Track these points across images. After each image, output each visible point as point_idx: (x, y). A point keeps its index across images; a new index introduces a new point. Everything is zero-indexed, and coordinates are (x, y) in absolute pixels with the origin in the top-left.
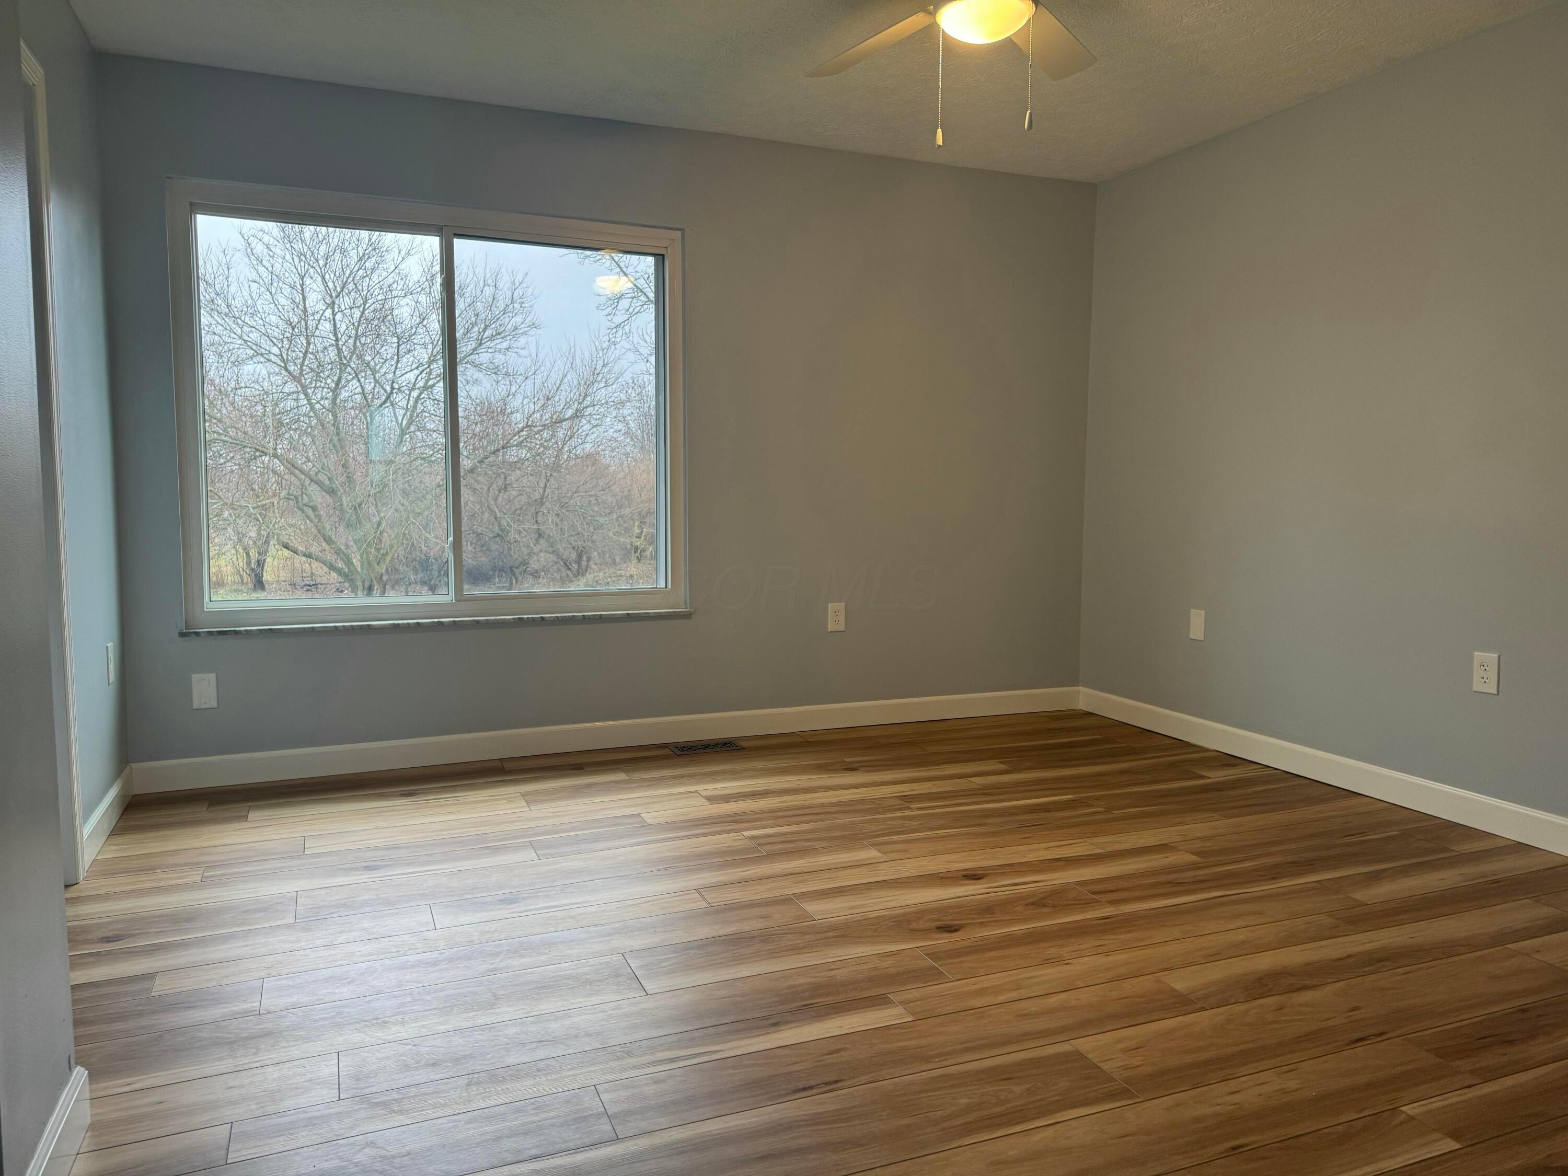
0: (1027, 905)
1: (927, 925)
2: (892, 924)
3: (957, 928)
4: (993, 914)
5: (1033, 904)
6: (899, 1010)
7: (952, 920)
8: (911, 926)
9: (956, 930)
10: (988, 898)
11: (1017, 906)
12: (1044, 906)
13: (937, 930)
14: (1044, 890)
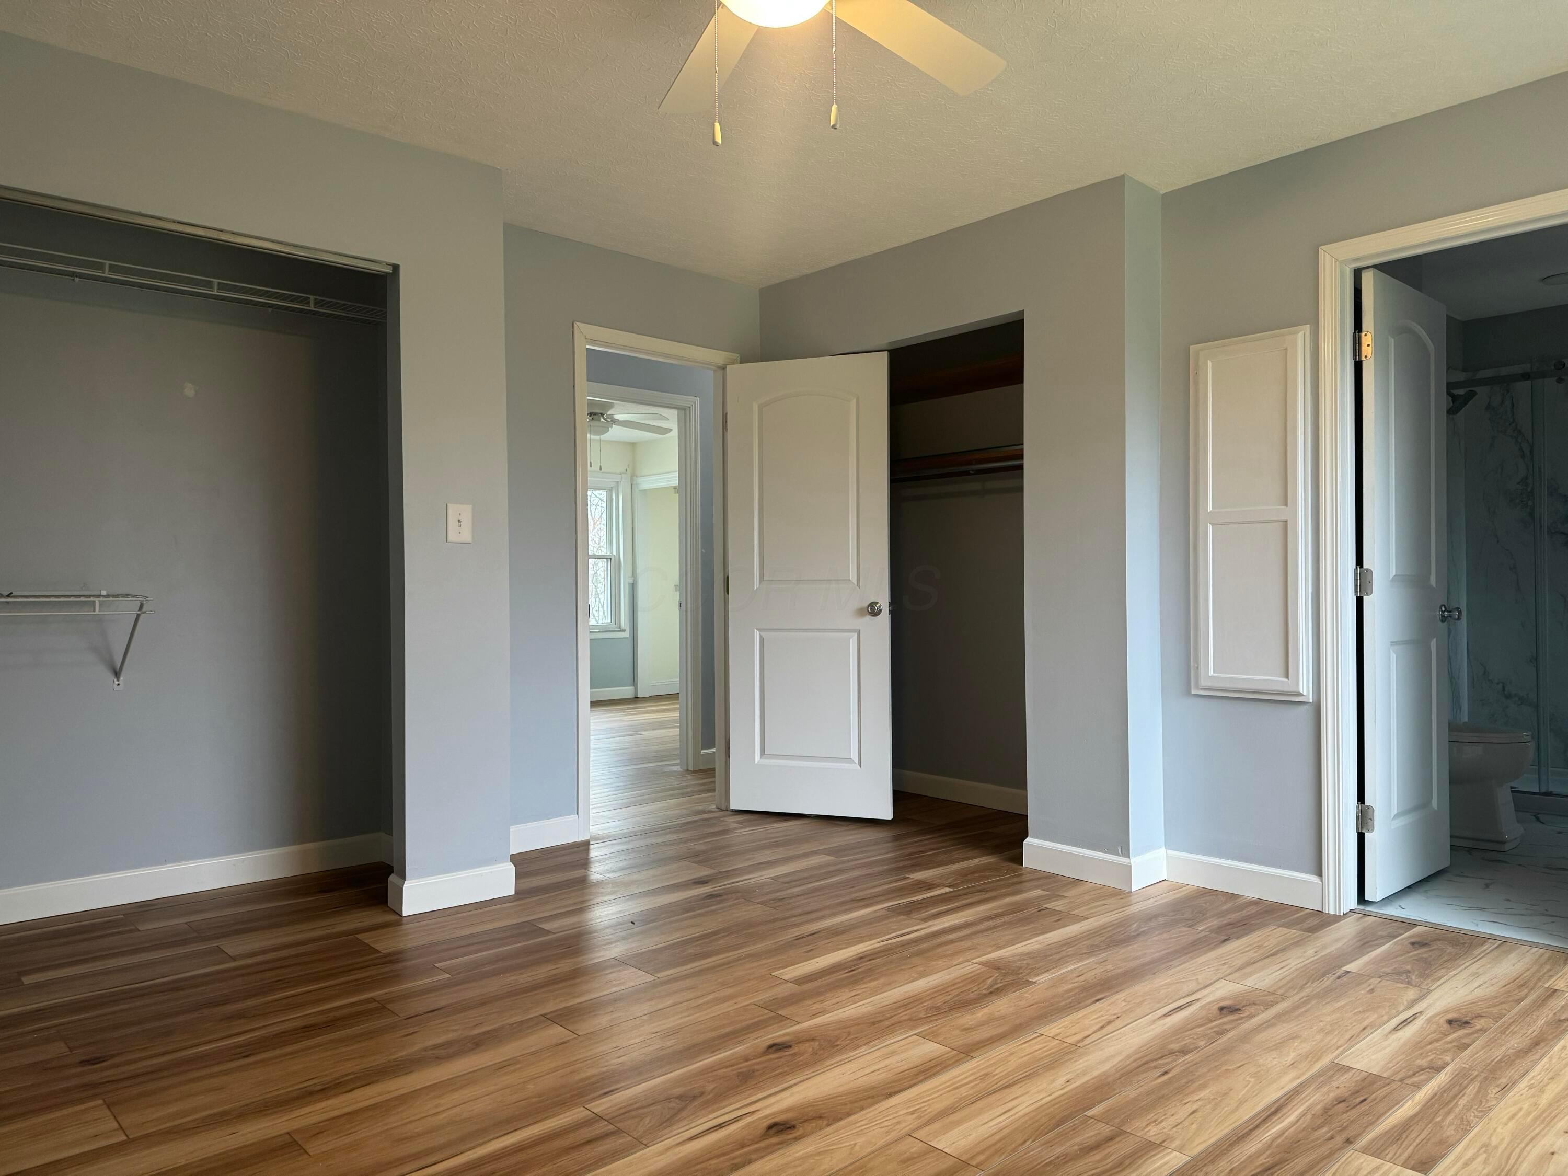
0: (702, 1094)
1: (803, 1047)
2: (838, 1043)
3: (770, 1050)
4: (739, 1074)
5: (695, 1098)
6: (786, 977)
7: (780, 1058)
8: (817, 1043)
9: (770, 1047)
10: (750, 1096)
11: (714, 1089)
12: (680, 1097)
13: (789, 1044)
14: (681, 1124)
